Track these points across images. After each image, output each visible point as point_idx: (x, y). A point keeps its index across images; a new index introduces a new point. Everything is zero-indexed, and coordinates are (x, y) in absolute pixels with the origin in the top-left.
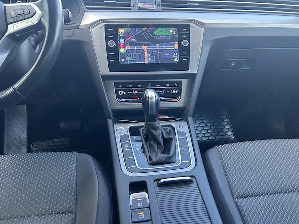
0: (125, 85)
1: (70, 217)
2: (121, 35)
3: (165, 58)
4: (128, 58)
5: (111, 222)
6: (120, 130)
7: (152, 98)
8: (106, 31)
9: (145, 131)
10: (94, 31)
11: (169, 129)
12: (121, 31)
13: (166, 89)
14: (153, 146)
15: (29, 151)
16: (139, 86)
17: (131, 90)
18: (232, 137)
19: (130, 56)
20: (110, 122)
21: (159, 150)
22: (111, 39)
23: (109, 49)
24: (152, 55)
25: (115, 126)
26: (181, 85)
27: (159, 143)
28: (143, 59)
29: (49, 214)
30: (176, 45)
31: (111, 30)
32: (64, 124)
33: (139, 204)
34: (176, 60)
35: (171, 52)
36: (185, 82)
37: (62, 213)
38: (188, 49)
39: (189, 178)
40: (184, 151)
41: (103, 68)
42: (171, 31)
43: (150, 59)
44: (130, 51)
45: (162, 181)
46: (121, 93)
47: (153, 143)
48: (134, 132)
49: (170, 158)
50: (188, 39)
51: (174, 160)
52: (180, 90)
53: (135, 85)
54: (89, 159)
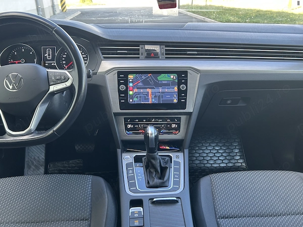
0: (132, 120)
1: (87, 223)
2: (130, 80)
3: (166, 99)
4: (135, 99)
5: (116, 225)
6: (127, 158)
7: (152, 134)
8: (118, 77)
9: (146, 160)
10: (108, 77)
11: (167, 158)
12: (131, 77)
13: (168, 124)
14: (152, 173)
15: (46, 172)
16: (144, 121)
17: (138, 124)
18: (244, 164)
19: (137, 97)
20: (119, 151)
21: (156, 176)
22: (122, 84)
23: (120, 92)
24: (155, 97)
25: (123, 154)
26: (180, 121)
27: (156, 171)
28: (148, 99)
29: (71, 221)
30: (176, 88)
31: (123, 76)
32: (79, 147)
33: (136, 215)
34: (175, 101)
35: (171, 94)
36: (183, 118)
37: (81, 220)
38: (185, 92)
39: (175, 199)
40: (176, 178)
41: (115, 107)
42: (172, 77)
43: (153, 100)
44: (137, 93)
45: (155, 200)
46: (129, 126)
47: (152, 170)
48: (138, 159)
49: (164, 183)
50: (186, 84)
51: (167, 184)
52: (179, 125)
53: (141, 120)
54: (101, 181)
